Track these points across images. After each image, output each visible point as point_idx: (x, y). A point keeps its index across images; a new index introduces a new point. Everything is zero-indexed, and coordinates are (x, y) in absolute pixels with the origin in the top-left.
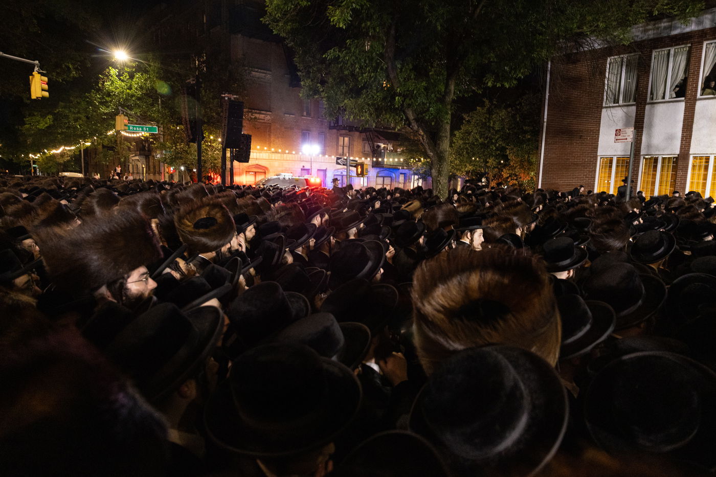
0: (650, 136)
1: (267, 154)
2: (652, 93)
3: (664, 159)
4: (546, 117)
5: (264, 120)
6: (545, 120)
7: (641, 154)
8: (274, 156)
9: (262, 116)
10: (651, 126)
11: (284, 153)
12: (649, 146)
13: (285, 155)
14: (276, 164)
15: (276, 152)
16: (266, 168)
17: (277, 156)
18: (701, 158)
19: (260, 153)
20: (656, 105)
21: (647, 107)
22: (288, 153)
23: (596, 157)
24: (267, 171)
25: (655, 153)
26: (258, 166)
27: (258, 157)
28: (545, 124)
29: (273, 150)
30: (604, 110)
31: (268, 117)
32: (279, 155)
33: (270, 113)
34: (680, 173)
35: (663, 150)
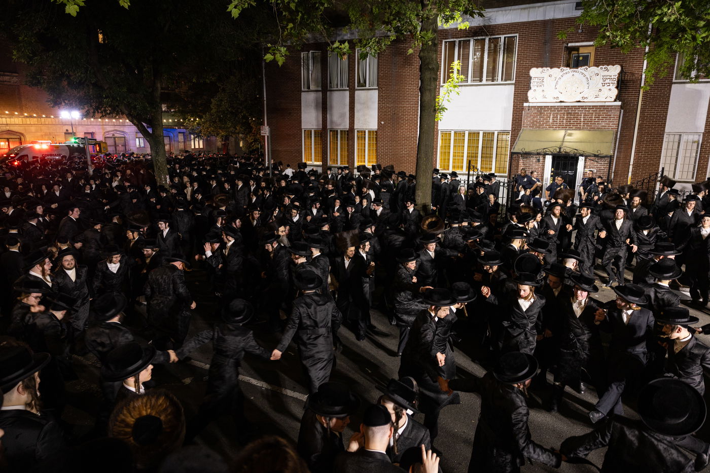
0: (331, 115)
1: (20, 119)
2: (330, 83)
3: (341, 131)
4: (265, 96)
5: (10, 82)
6: (265, 99)
7: (328, 128)
8: (28, 121)
9: (7, 78)
10: (331, 107)
11: (40, 117)
12: (332, 122)
13: (43, 120)
14: (33, 129)
15: (32, 117)
16: (22, 134)
17: (33, 121)
18: (362, 132)
19: (10, 118)
20: (333, 92)
21: (328, 93)
22: (46, 117)
23: (301, 129)
24: (22, 137)
25: (335, 127)
26: (10, 132)
27: (8, 123)
28: (265, 102)
29: (26, 114)
30: (303, 94)
31: (15, 79)
32: (35, 119)
33: (17, 75)
34: (351, 142)
35: (340, 125)
